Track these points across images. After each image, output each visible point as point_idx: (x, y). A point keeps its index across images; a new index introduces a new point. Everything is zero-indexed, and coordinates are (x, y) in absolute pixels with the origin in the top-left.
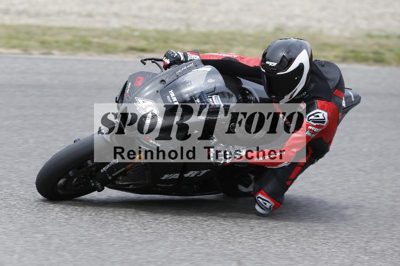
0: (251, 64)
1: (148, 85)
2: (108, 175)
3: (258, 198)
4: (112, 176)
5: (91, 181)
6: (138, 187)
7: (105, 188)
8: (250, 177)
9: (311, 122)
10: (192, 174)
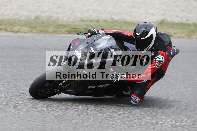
0: (129, 35)
1: (81, 44)
2: (62, 87)
3: (132, 97)
4: (64, 87)
5: (55, 90)
6: (76, 92)
7: (61, 93)
8: (128, 88)
9: (156, 61)
10: (101, 86)
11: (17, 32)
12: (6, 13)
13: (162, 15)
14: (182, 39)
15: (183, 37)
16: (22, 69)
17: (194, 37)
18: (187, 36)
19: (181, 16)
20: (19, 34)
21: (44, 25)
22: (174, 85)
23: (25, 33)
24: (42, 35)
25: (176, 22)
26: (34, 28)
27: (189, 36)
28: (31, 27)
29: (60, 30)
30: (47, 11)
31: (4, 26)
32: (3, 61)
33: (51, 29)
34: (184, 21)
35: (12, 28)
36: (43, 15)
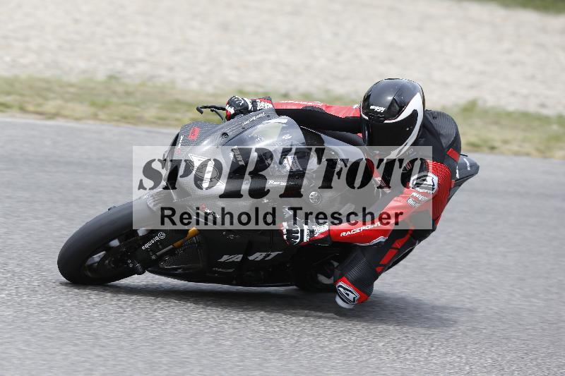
0: (342, 115)
2: (151, 253)
3: (339, 287)
4: (156, 256)
5: (129, 261)
10: (258, 256)
11: (53, 116)
12: (24, 61)
13: (472, 87)
14: (525, 159)
15: (528, 154)
16: (62, 222)
17: (559, 154)
18: (538, 150)
19: (525, 91)
20: (60, 122)
21: (131, 100)
22: (494, 290)
23: (77, 119)
24: (124, 128)
25: (511, 108)
26: (104, 106)
27: (544, 152)
28: (93, 104)
29: (178, 116)
30: (142, 61)
31: (18, 98)
32: (9, 197)
33: (151, 113)
34: (532, 107)
35: (40, 105)
36: (131, 71)
